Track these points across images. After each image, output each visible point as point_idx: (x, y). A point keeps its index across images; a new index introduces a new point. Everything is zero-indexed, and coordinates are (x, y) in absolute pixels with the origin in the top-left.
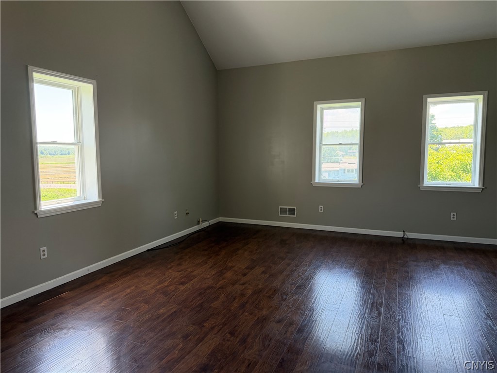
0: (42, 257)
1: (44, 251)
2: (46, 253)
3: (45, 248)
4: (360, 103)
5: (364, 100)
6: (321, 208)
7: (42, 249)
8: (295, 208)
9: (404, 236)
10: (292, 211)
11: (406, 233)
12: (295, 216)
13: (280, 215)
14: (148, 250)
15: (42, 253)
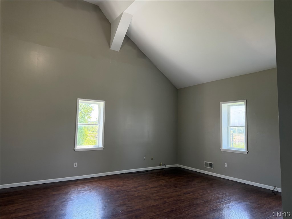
0: (75, 166)
1: (76, 164)
2: (76, 165)
3: (76, 163)
4: (243, 103)
5: (246, 100)
6: (226, 165)
7: (75, 163)
8: (213, 163)
9: (274, 189)
10: (211, 165)
11: (276, 188)
12: (213, 168)
13: (205, 167)
14: (126, 173)
15: (75, 165)
